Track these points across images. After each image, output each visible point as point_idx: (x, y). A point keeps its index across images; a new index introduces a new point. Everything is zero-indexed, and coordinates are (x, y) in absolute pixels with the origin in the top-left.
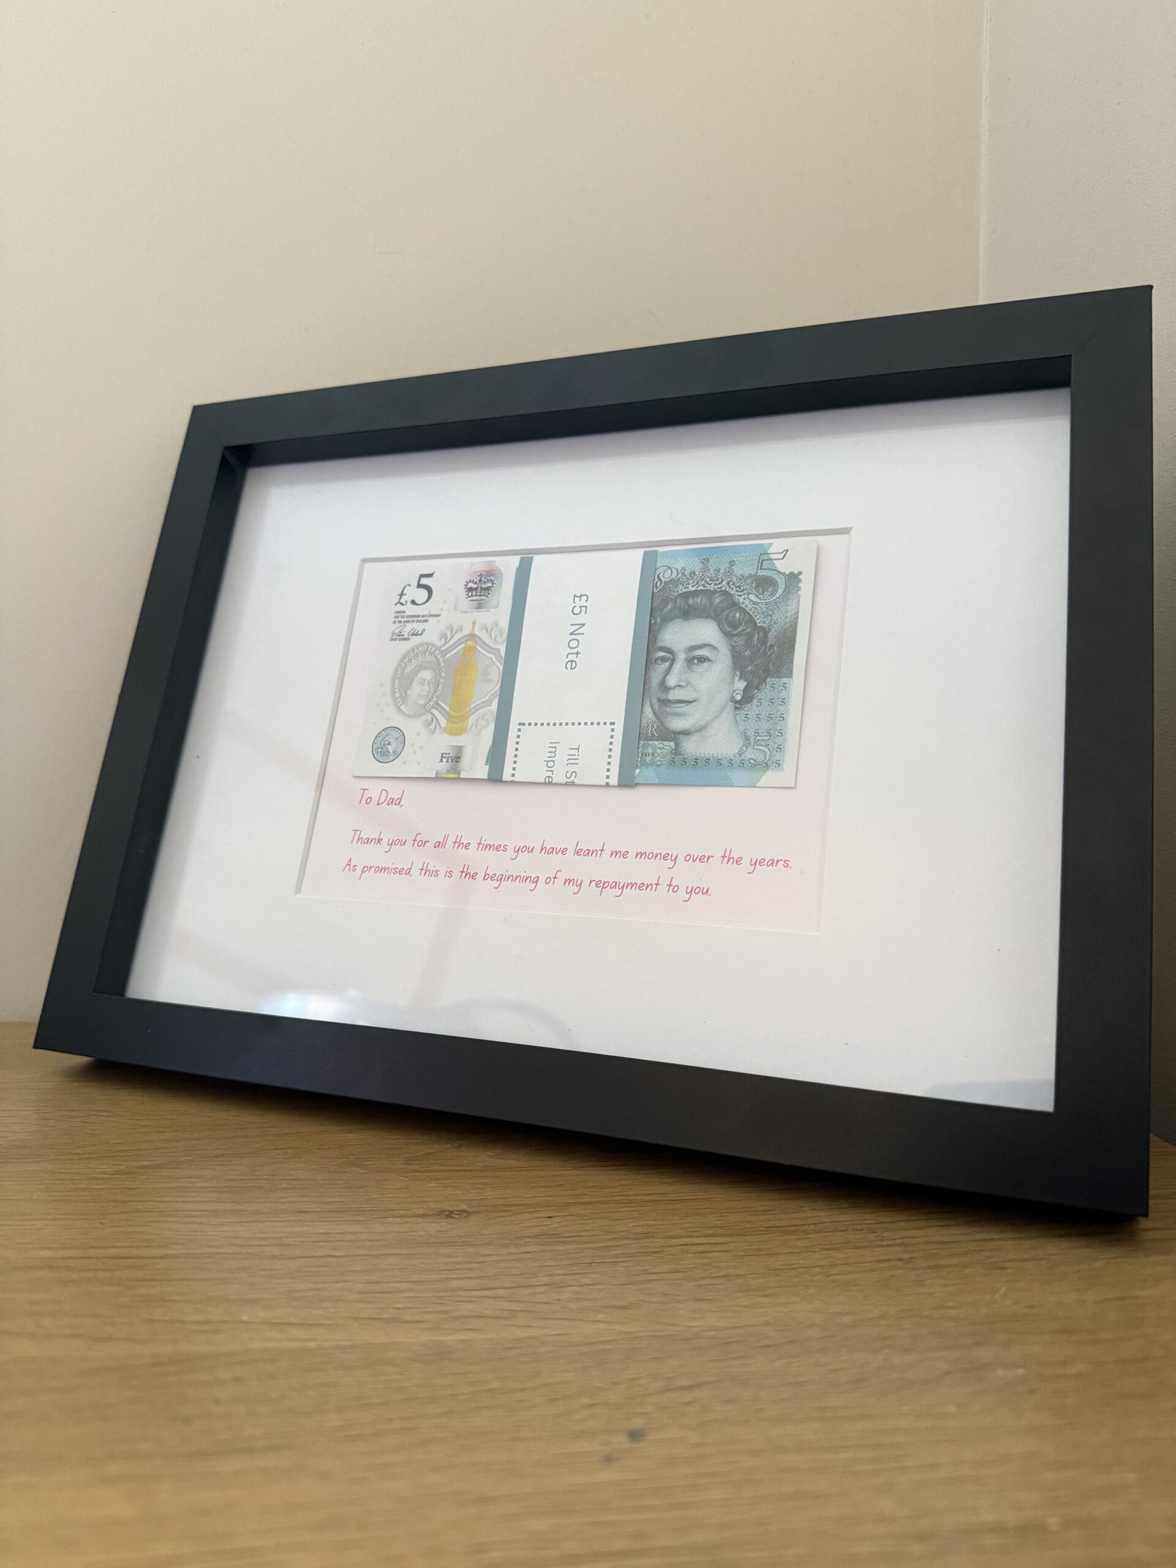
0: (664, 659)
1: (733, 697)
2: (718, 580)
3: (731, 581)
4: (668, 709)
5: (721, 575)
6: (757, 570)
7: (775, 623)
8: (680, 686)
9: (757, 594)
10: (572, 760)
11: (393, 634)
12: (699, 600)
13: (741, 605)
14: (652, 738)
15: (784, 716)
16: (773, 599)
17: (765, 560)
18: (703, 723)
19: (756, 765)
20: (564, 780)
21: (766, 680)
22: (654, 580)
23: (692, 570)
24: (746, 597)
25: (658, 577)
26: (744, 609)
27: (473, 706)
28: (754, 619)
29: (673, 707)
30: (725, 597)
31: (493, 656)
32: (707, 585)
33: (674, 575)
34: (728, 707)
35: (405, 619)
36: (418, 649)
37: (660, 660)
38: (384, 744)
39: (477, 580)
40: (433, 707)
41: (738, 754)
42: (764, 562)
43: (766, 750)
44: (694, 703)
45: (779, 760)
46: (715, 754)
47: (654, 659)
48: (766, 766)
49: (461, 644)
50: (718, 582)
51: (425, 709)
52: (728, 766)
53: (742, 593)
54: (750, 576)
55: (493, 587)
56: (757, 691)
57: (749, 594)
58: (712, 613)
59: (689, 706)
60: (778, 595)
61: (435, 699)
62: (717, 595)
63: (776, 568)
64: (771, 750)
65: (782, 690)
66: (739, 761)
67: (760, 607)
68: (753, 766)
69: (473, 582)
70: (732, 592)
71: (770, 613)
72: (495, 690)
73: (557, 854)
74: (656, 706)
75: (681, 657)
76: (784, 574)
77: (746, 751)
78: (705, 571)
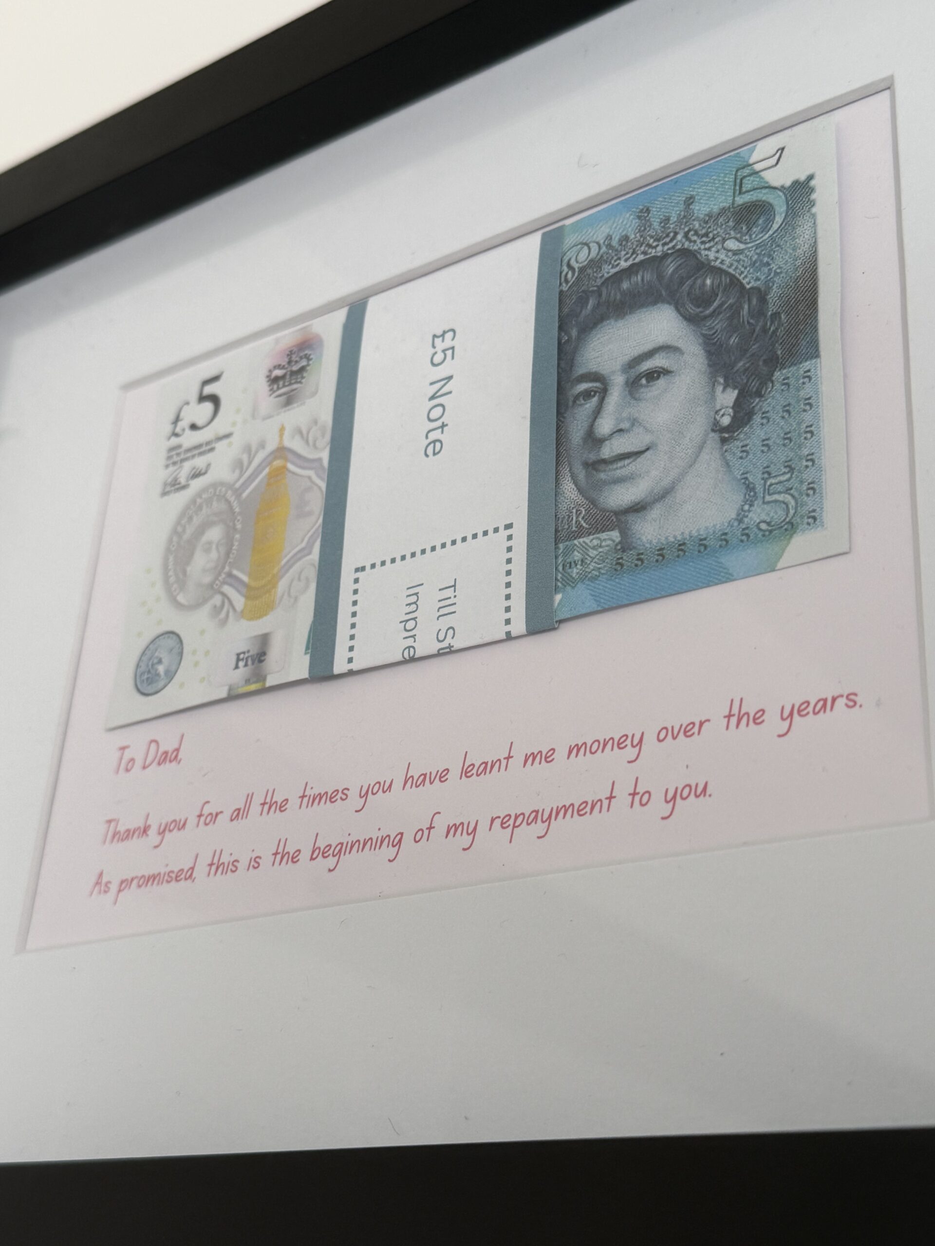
0: (587, 395)
1: (716, 423)
2: (668, 236)
3: (689, 231)
4: (602, 476)
5: (672, 226)
6: (734, 197)
7: (776, 274)
8: (621, 430)
9: (739, 235)
10: (446, 608)
11: (165, 484)
12: (639, 278)
13: (713, 263)
14: (580, 532)
15: (812, 429)
16: (767, 236)
17: (745, 177)
18: (666, 482)
19: (771, 532)
20: (434, 647)
21: (772, 375)
22: (561, 273)
23: (624, 234)
24: (720, 247)
25: (569, 266)
26: (720, 269)
27: (283, 562)
28: (738, 280)
29: (610, 470)
30: (683, 260)
31: (311, 473)
32: (650, 250)
33: (593, 254)
34: (708, 442)
35: (182, 456)
36: (201, 497)
37: (581, 399)
38: (153, 665)
39: (284, 361)
40: (224, 583)
41: (736, 519)
42: (744, 181)
43: (788, 498)
44: (647, 454)
45: (814, 511)
46: (694, 532)
47: (571, 399)
48: (789, 528)
49: (264, 469)
50: (667, 240)
51: (213, 588)
52: (721, 546)
53: (712, 244)
54: (723, 211)
55: (308, 365)
56: (757, 400)
57: (724, 240)
58: (664, 293)
59: (639, 460)
60: (775, 226)
61: (227, 569)
62: (670, 260)
63: (767, 183)
64: (796, 494)
65: (804, 383)
66: (739, 533)
67: (747, 256)
68: (767, 533)
69: (278, 367)
70: (696, 248)
71: (766, 260)
72: (314, 529)
73: (431, 783)
74: (581, 475)
75: (618, 381)
76: (782, 188)
77: (749, 511)
78: (645, 229)
